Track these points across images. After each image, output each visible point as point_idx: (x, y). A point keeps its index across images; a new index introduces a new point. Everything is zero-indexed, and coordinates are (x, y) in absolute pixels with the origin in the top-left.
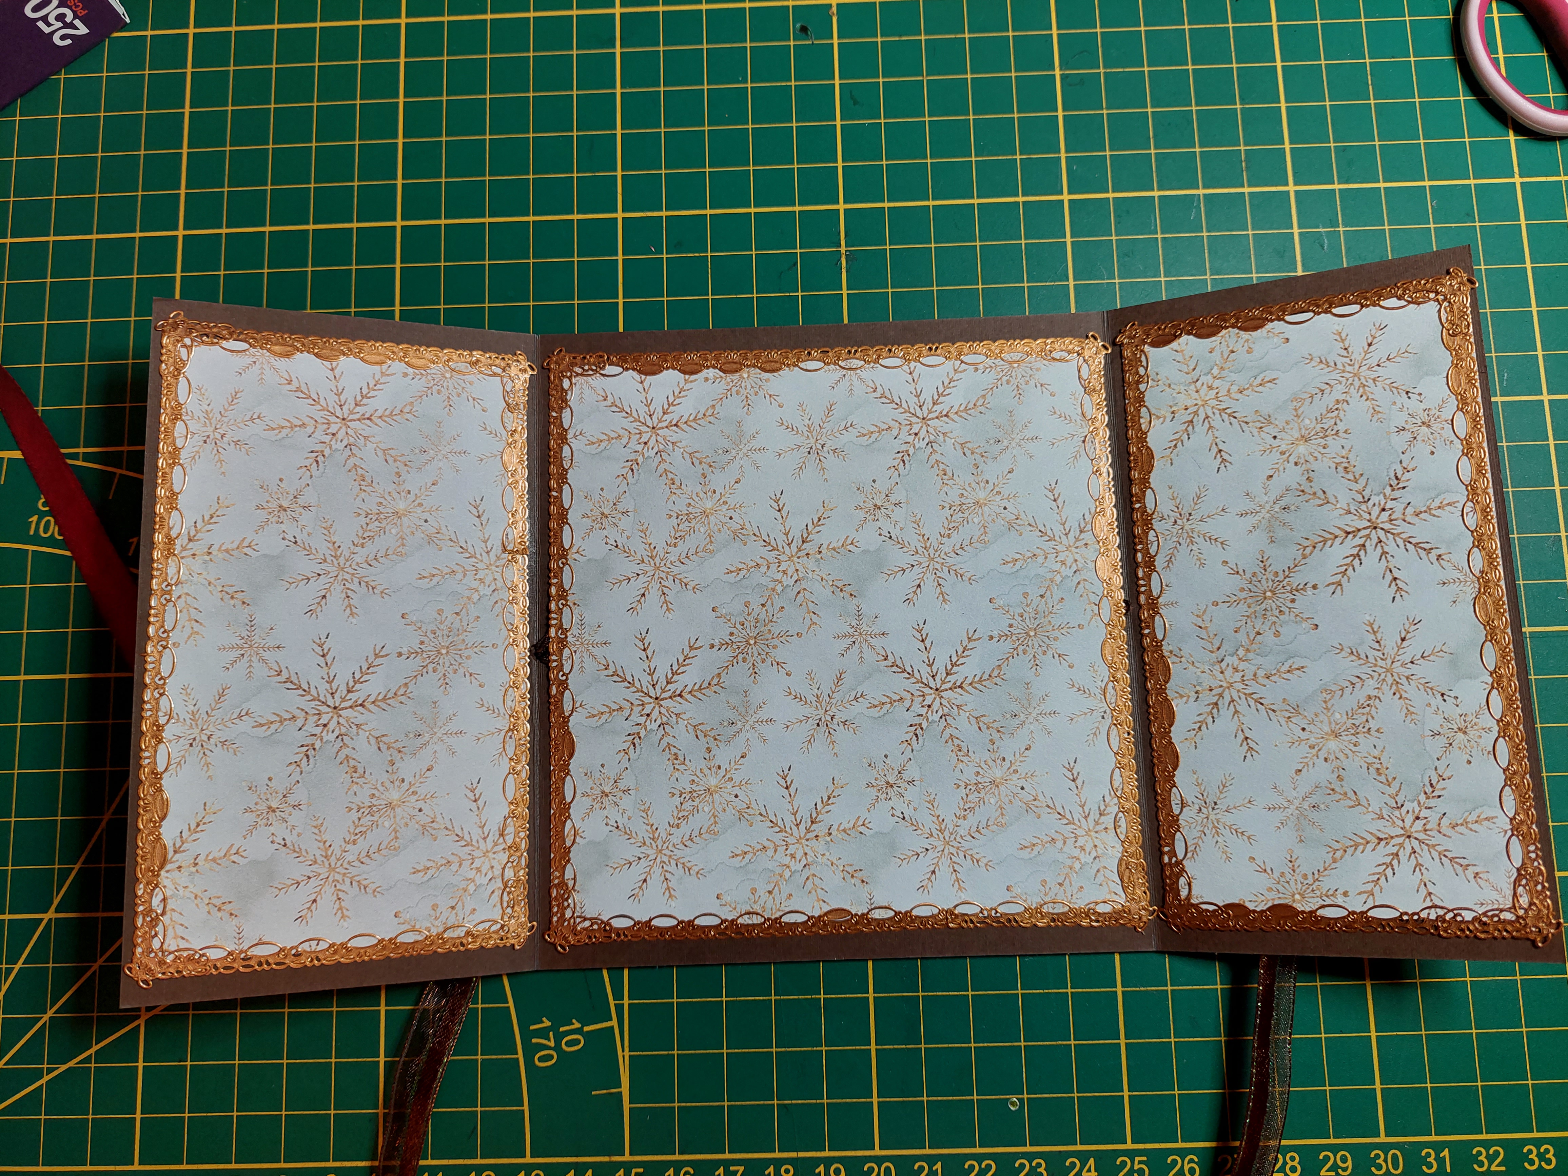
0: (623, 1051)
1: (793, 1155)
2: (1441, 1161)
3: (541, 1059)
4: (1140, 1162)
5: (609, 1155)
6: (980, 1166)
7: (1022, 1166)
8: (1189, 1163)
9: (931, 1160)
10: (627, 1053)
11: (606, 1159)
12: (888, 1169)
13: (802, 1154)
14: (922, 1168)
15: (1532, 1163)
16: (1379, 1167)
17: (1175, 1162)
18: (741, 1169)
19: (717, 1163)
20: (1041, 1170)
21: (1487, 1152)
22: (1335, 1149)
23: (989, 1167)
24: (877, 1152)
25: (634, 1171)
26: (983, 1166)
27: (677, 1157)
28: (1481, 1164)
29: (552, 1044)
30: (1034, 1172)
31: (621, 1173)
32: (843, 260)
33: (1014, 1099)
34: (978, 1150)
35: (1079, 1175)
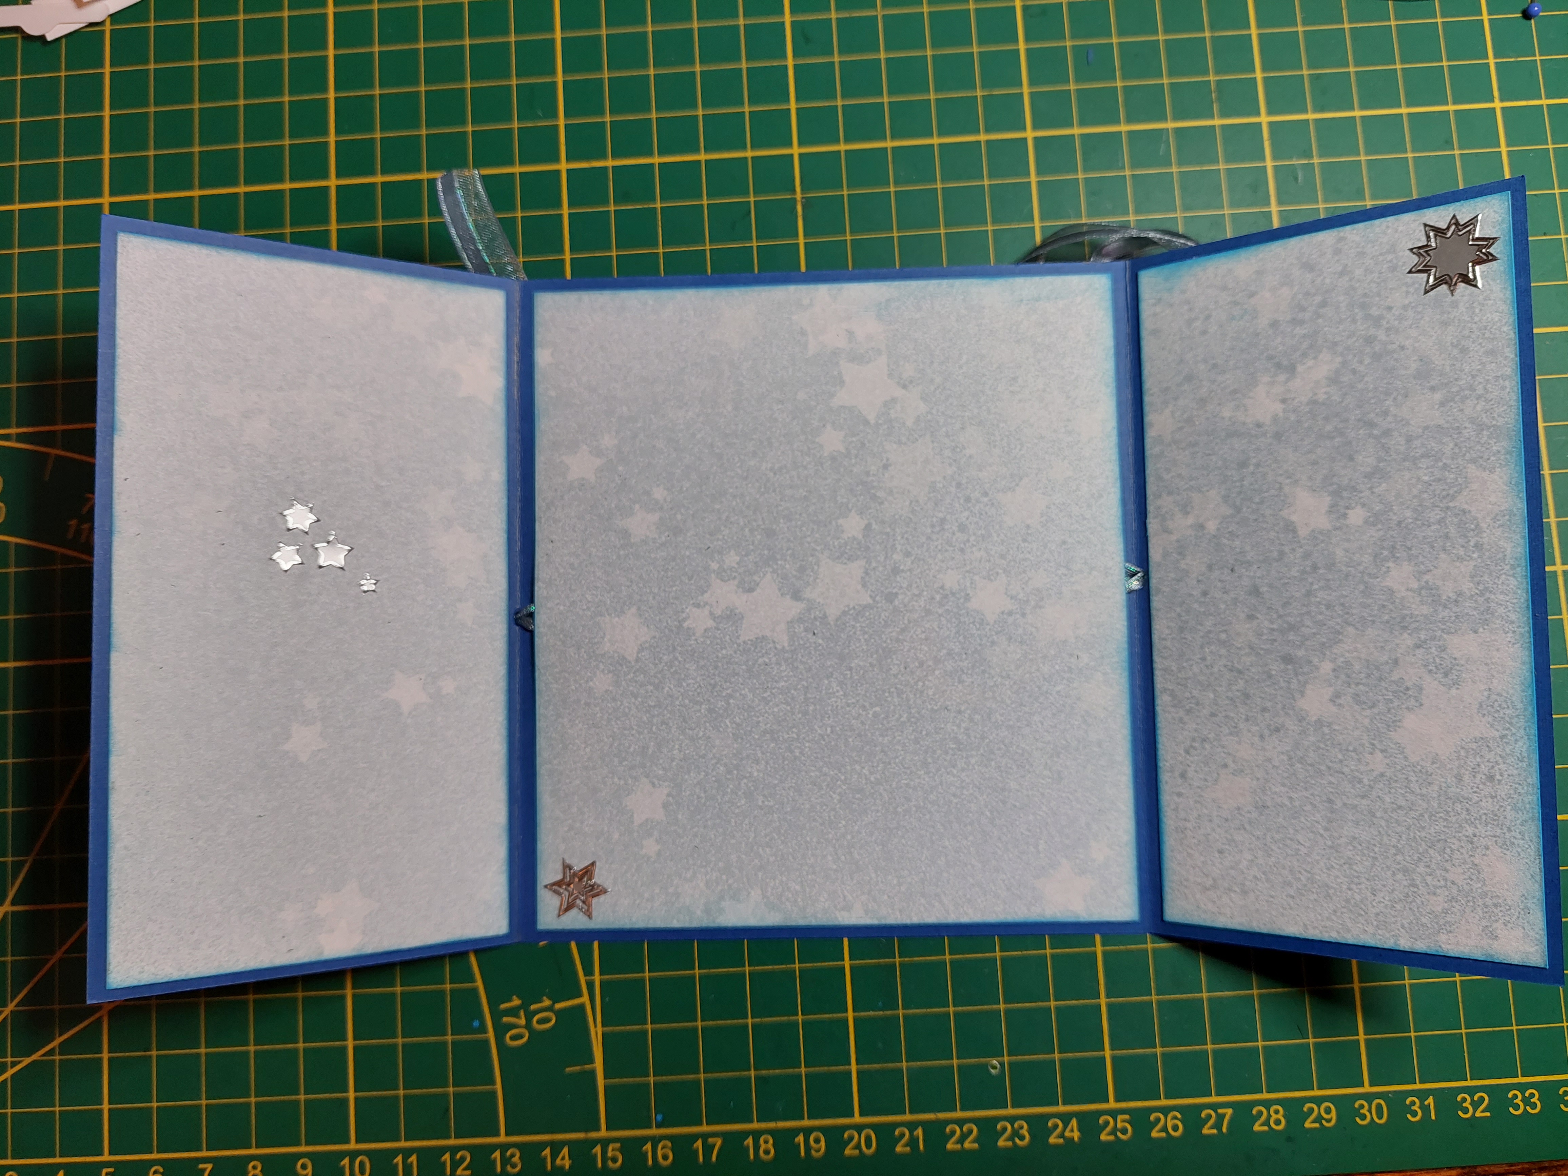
0: (596, 1026)
1: (772, 1125)
2: (1425, 1109)
3: (513, 1038)
4: (1123, 1121)
5: (585, 1132)
6: (961, 1129)
7: (1004, 1129)
9: (912, 1126)
10: (600, 1030)
11: (582, 1135)
12: (868, 1137)
13: (781, 1124)
15: (1517, 1107)
16: (1363, 1117)
17: (1158, 1120)
18: (720, 1141)
19: (696, 1136)
20: (1023, 1132)
21: (1472, 1099)
22: (1318, 1101)
23: (970, 1132)
24: (857, 1119)
25: (611, 1146)
27: (654, 1131)
28: (1466, 1111)
29: (523, 1022)
30: (1016, 1134)
31: (598, 1149)
32: (799, 208)
33: (995, 1062)
34: (959, 1114)
35: (1062, 1135)
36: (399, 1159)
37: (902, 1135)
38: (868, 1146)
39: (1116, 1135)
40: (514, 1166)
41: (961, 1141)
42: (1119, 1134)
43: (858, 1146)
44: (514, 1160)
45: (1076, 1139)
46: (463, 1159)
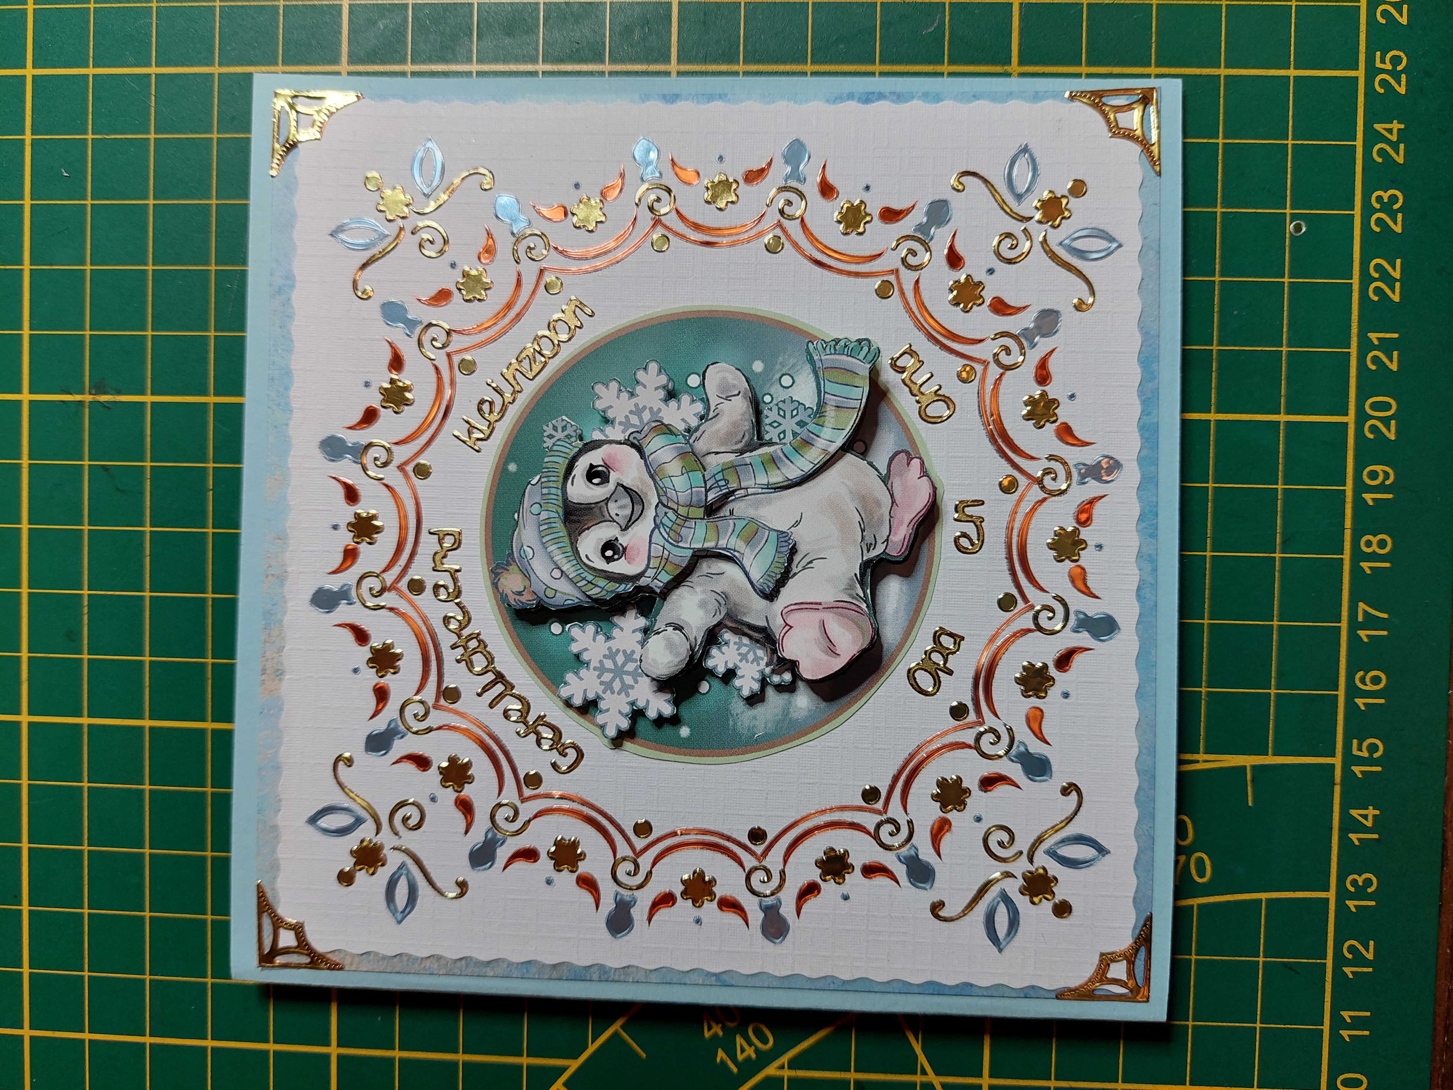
0: (1197, 762)
1: (1348, 534)
3: (1202, 873)
4: (1383, 61)
5: (1334, 784)
6: (1376, 280)
7: (1379, 222)
9: (1365, 346)
10: (1201, 757)
11: (1337, 789)
12: (1375, 406)
13: (1348, 523)
17: (1385, 14)
18: (1362, 606)
19: (1353, 637)
20: (1386, 196)
23: (1378, 268)
24: (1350, 419)
25: (1355, 752)
26: (1376, 275)
27: (1341, 693)
29: (1182, 859)
30: (1387, 207)
31: (1357, 769)
32: (103, 398)
33: (1291, 227)
34: (1355, 281)
35: (1395, 146)
36: (1345, 1033)
37: (1376, 360)
38: (1387, 407)
39: (1401, 72)
40: (1368, 882)
41: (1390, 281)
42: (1399, 68)
43: (1386, 421)
44: (1360, 884)
45: (1402, 126)
46: (1352, 949)
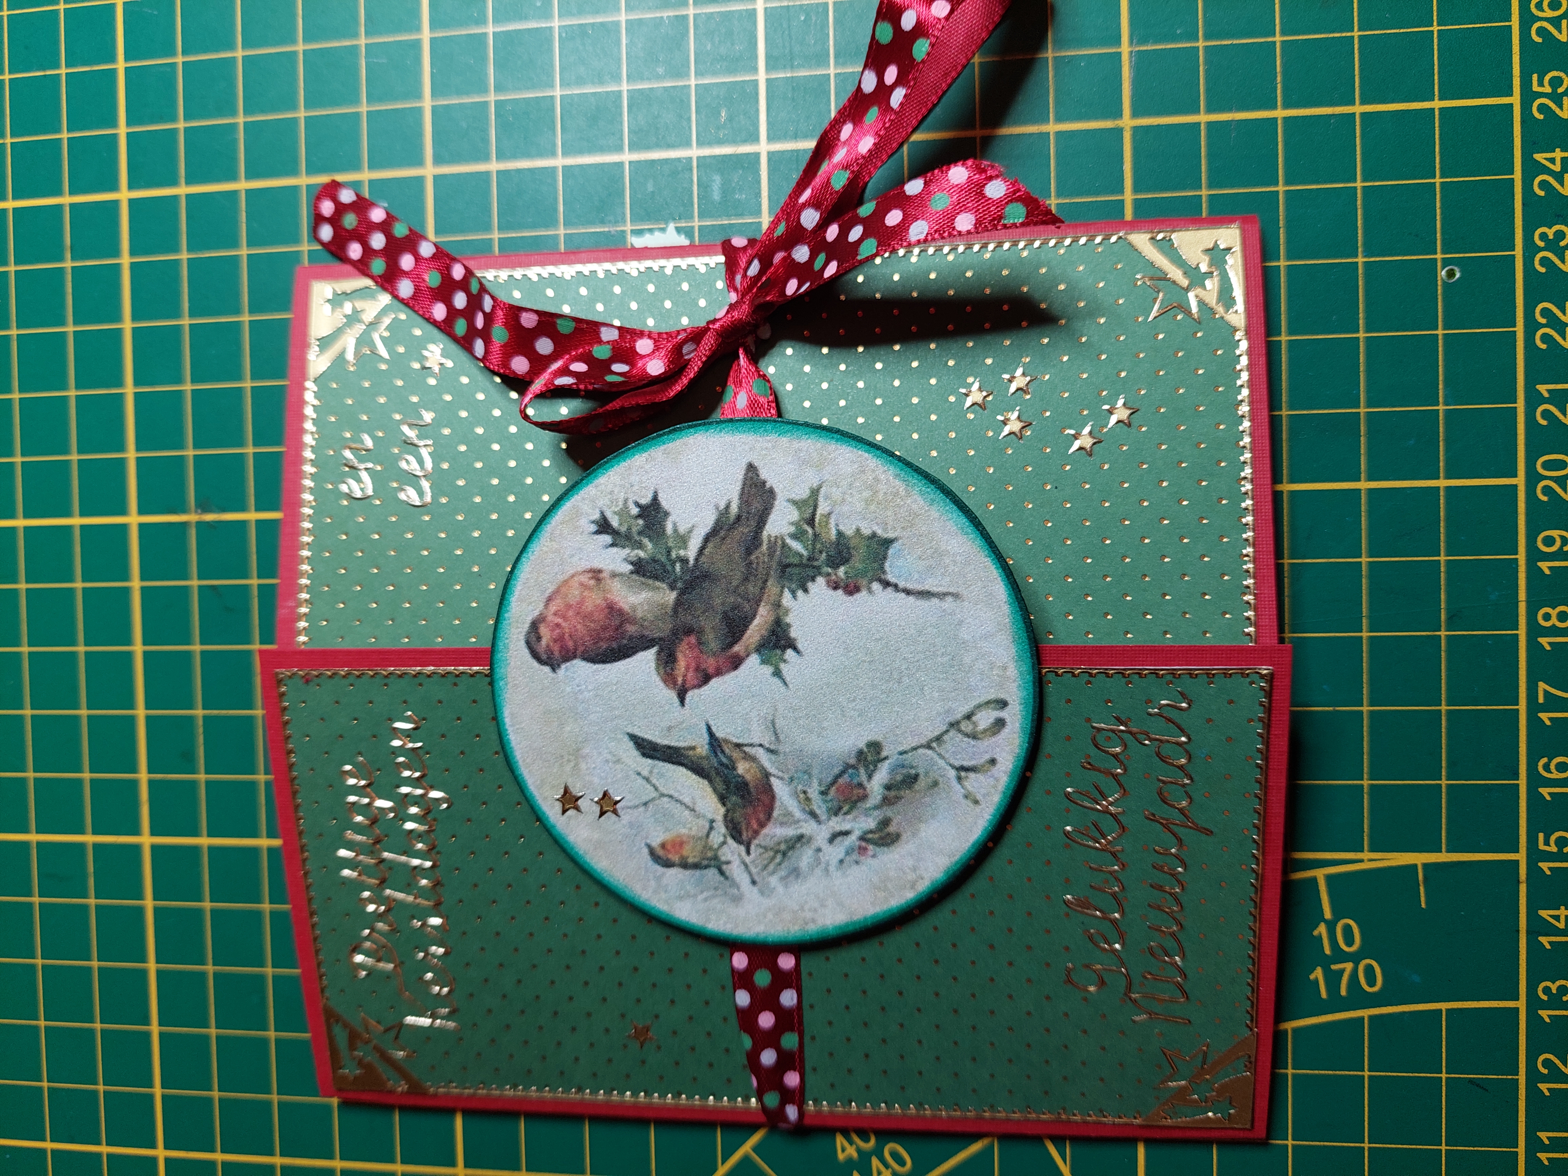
0: (1362, 861)
1: (1522, 608)
3: (1371, 982)
4: (1541, 84)
5: (1518, 882)
6: (1543, 326)
7: (1544, 261)
8: (1543, 11)
9: (1534, 399)
10: (1366, 855)
11: (1523, 888)
12: (1547, 465)
13: (1522, 595)
14: (1546, 414)
17: (1541, 31)
18: (1542, 686)
19: (1534, 721)
20: (1551, 233)
23: (1545, 312)
24: (1520, 481)
25: (1542, 846)
26: (1543, 321)
27: (1522, 782)
29: (1349, 966)
30: (1552, 245)
31: (1545, 866)
32: (210, 517)
33: (1444, 273)
34: (1520, 329)
35: (1559, 177)
36: (1543, 1156)
38: (1561, 465)
40: (1563, 990)
41: (1560, 327)
42: (1560, 90)
43: (1561, 481)
44: (1554, 991)
45: (1566, 154)
46: (1547, 1063)
